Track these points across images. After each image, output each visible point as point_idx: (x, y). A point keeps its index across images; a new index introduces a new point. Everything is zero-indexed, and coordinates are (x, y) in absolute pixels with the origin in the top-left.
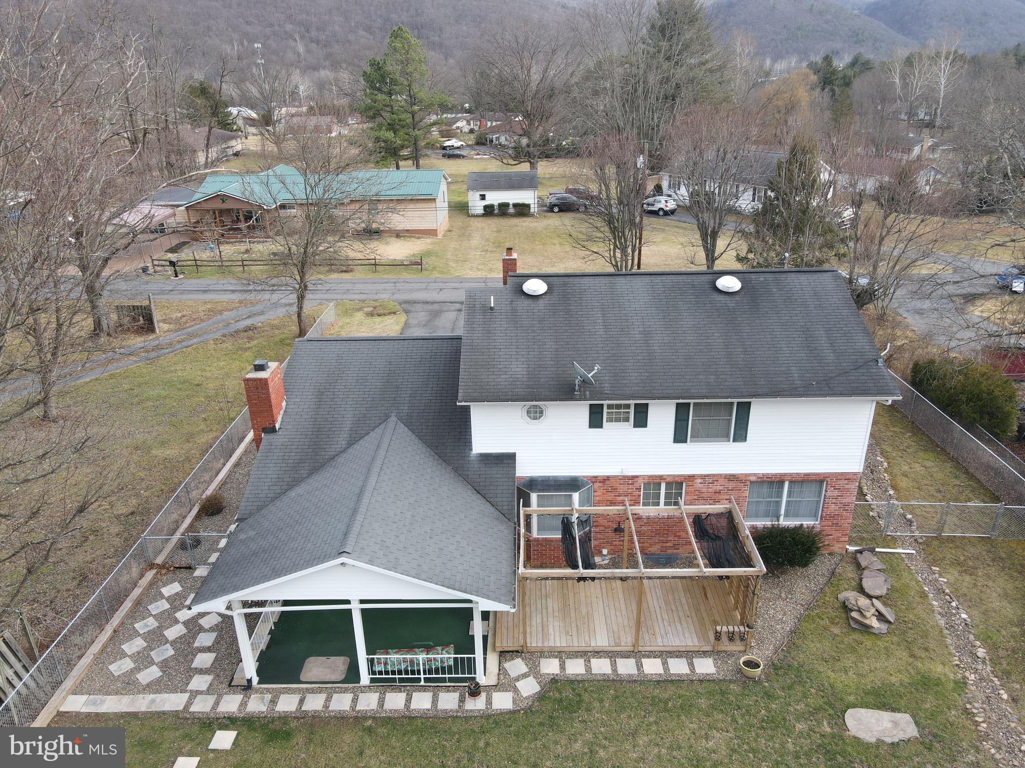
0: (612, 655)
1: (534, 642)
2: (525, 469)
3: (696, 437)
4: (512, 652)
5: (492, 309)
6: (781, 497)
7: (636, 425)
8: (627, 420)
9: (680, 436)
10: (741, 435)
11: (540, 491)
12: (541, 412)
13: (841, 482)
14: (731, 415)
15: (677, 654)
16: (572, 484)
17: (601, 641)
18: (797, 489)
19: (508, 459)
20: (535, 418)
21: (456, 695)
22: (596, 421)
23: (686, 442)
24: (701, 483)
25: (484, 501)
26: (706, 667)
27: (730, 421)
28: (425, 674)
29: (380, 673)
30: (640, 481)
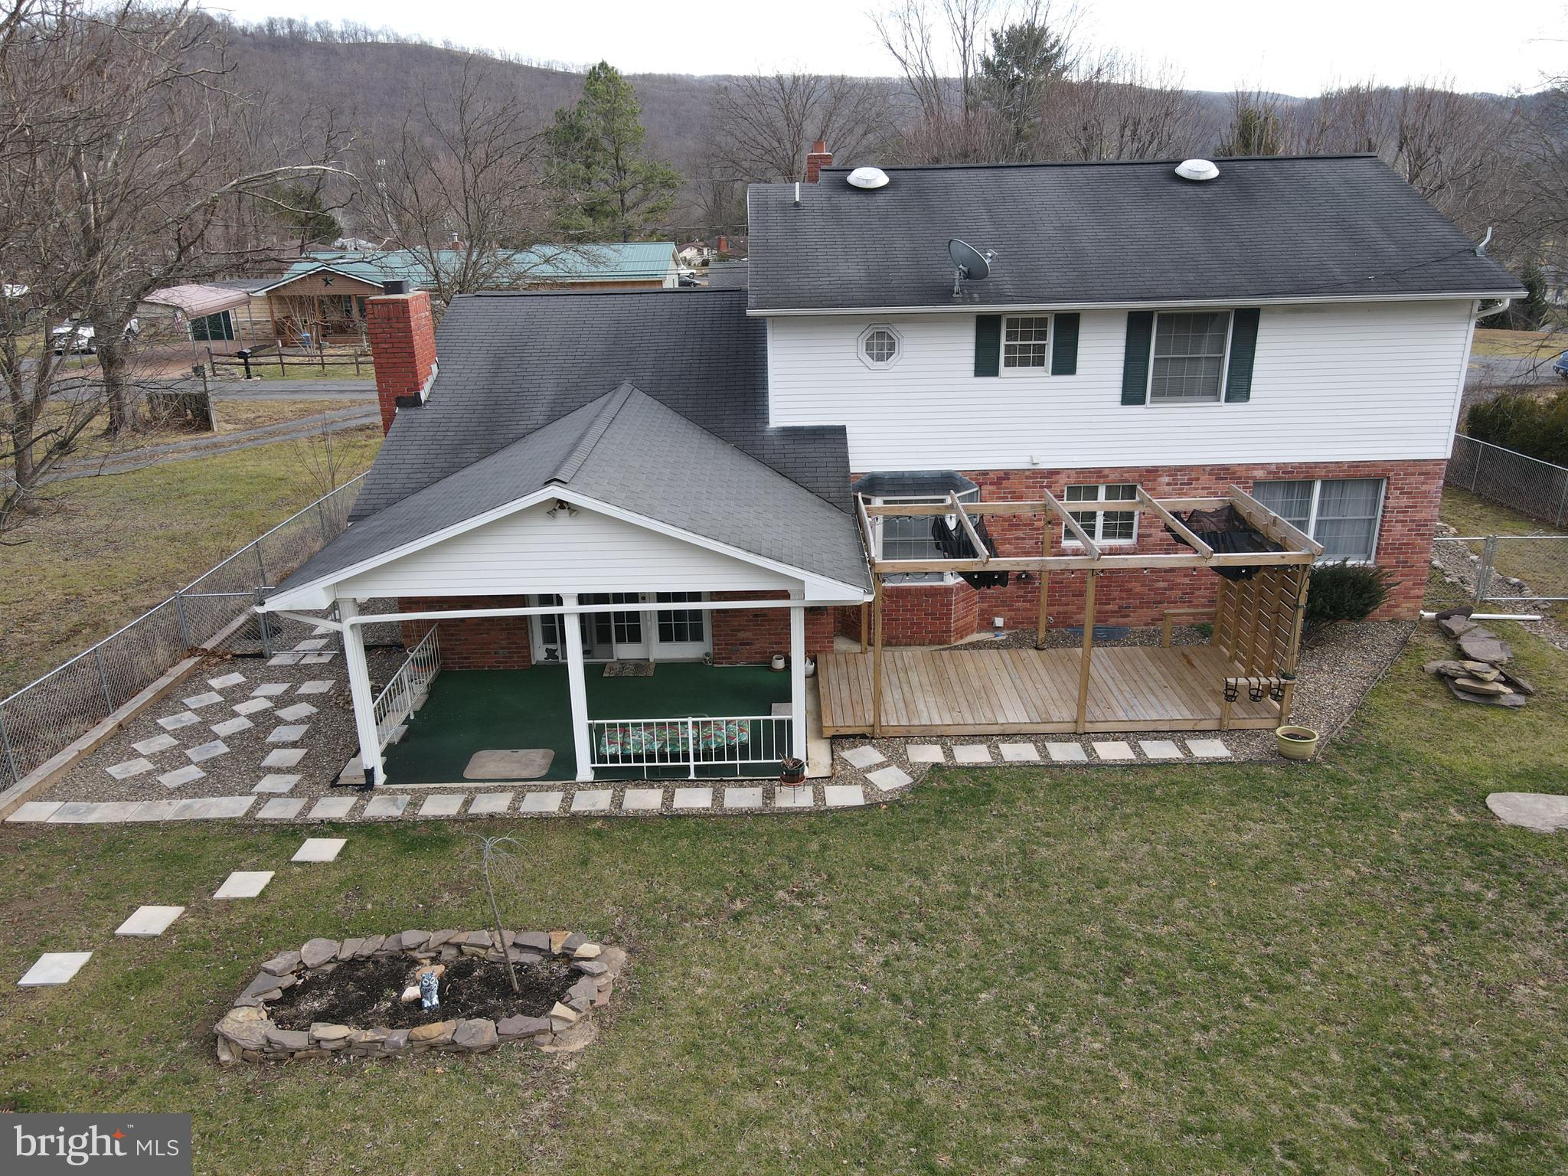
0: (1037, 738)
1: (893, 718)
2: (864, 459)
3: (1163, 393)
4: (854, 736)
5: (796, 204)
6: (1307, 513)
7: (1057, 370)
8: (1040, 362)
9: (1132, 394)
10: (1239, 390)
11: (889, 493)
12: (892, 347)
13: (1412, 479)
14: (1222, 350)
15: (1158, 735)
16: (946, 482)
17: (1014, 714)
18: (1335, 496)
19: (835, 436)
20: (880, 358)
21: (758, 791)
22: (985, 366)
23: (1142, 402)
24: (1169, 484)
25: (794, 485)
26: (1212, 749)
27: (1221, 359)
28: (697, 758)
29: (614, 758)
30: (1063, 479)
